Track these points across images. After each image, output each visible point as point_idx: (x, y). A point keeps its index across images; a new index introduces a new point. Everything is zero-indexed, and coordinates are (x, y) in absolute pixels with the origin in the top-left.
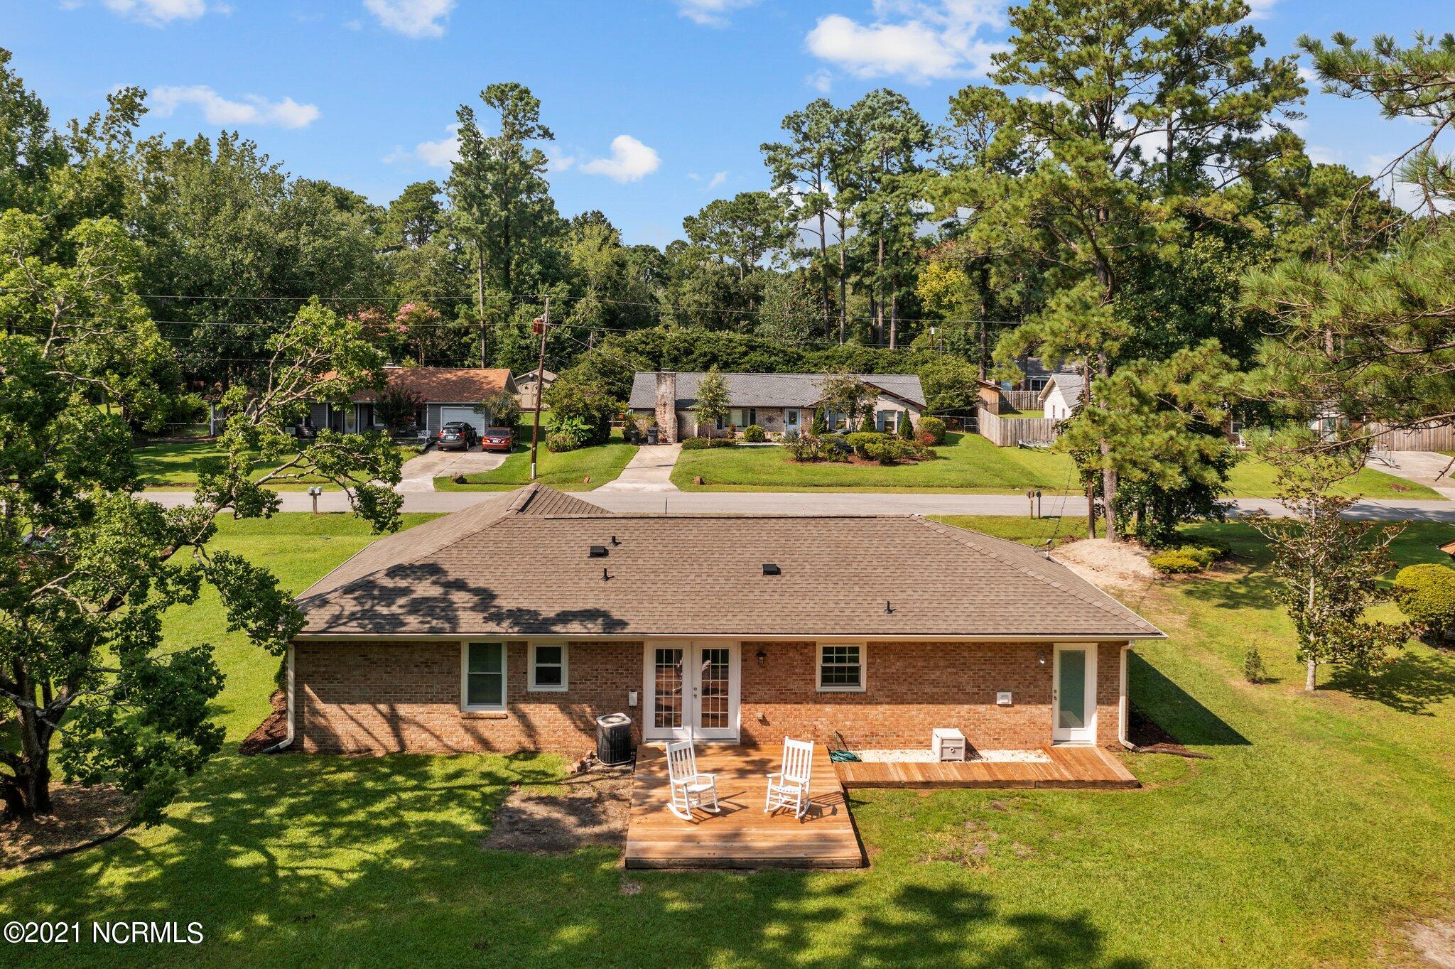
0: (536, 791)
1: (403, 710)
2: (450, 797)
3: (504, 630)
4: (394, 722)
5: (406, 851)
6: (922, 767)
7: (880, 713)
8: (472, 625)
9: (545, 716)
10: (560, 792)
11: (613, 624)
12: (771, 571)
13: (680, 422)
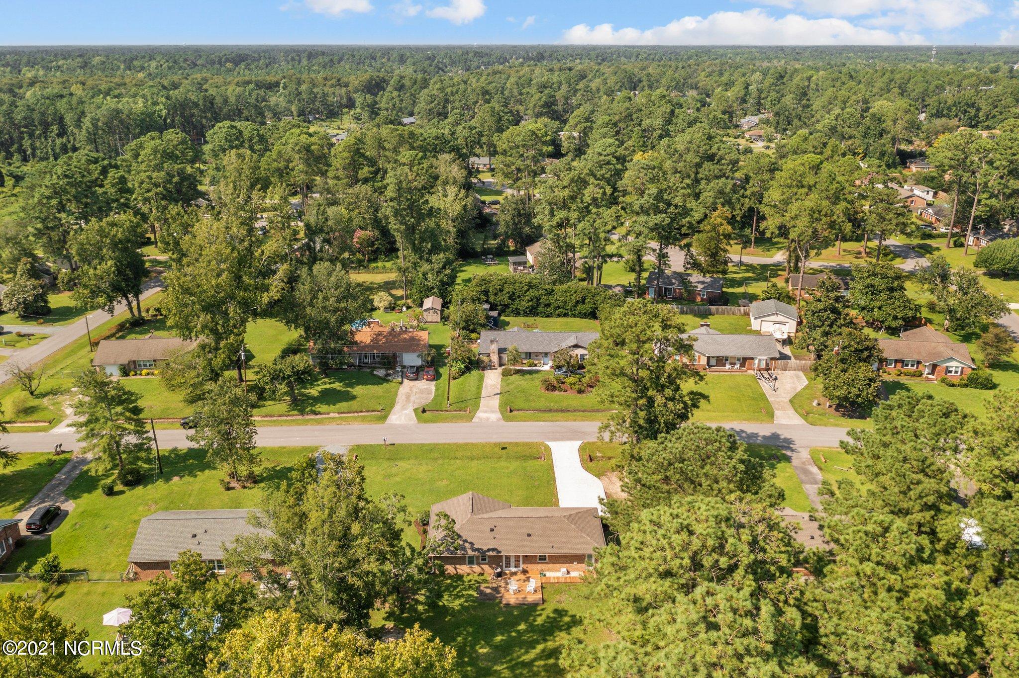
0: (486, 585)
1: (458, 566)
2: (470, 587)
3: (476, 554)
4: (455, 569)
5: (466, 601)
6: (558, 578)
7: (550, 566)
8: (470, 553)
9: (486, 567)
10: (490, 585)
11: (499, 552)
12: (529, 535)
13: (500, 358)
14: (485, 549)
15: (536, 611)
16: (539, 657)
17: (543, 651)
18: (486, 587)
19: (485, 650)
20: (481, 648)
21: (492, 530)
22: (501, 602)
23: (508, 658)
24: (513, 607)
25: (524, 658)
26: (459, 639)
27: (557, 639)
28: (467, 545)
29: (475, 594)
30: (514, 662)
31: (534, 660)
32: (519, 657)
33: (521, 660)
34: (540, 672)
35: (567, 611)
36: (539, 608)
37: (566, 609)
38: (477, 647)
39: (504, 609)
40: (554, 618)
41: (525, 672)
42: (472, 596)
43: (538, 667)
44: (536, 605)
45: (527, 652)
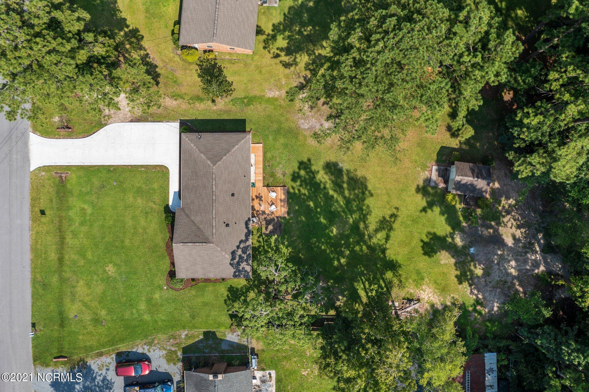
2: (266, 241)
14: (246, 231)
15: (295, 194)
16: (342, 193)
17: (335, 191)
18: (266, 228)
19: (335, 230)
20: (332, 232)
21: (227, 225)
22: (284, 218)
23: (343, 214)
24: (289, 209)
25: (342, 203)
26: (323, 247)
27: (323, 180)
28: (242, 246)
29: (274, 238)
30: (346, 210)
31: (345, 197)
32: (341, 207)
33: (344, 206)
34: (355, 194)
35: (294, 172)
36: (291, 190)
37: (292, 173)
38: (331, 235)
39: (292, 215)
40: (301, 181)
41: (355, 204)
42: (276, 240)
43: (350, 194)
44: (288, 192)
45: (337, 201)
